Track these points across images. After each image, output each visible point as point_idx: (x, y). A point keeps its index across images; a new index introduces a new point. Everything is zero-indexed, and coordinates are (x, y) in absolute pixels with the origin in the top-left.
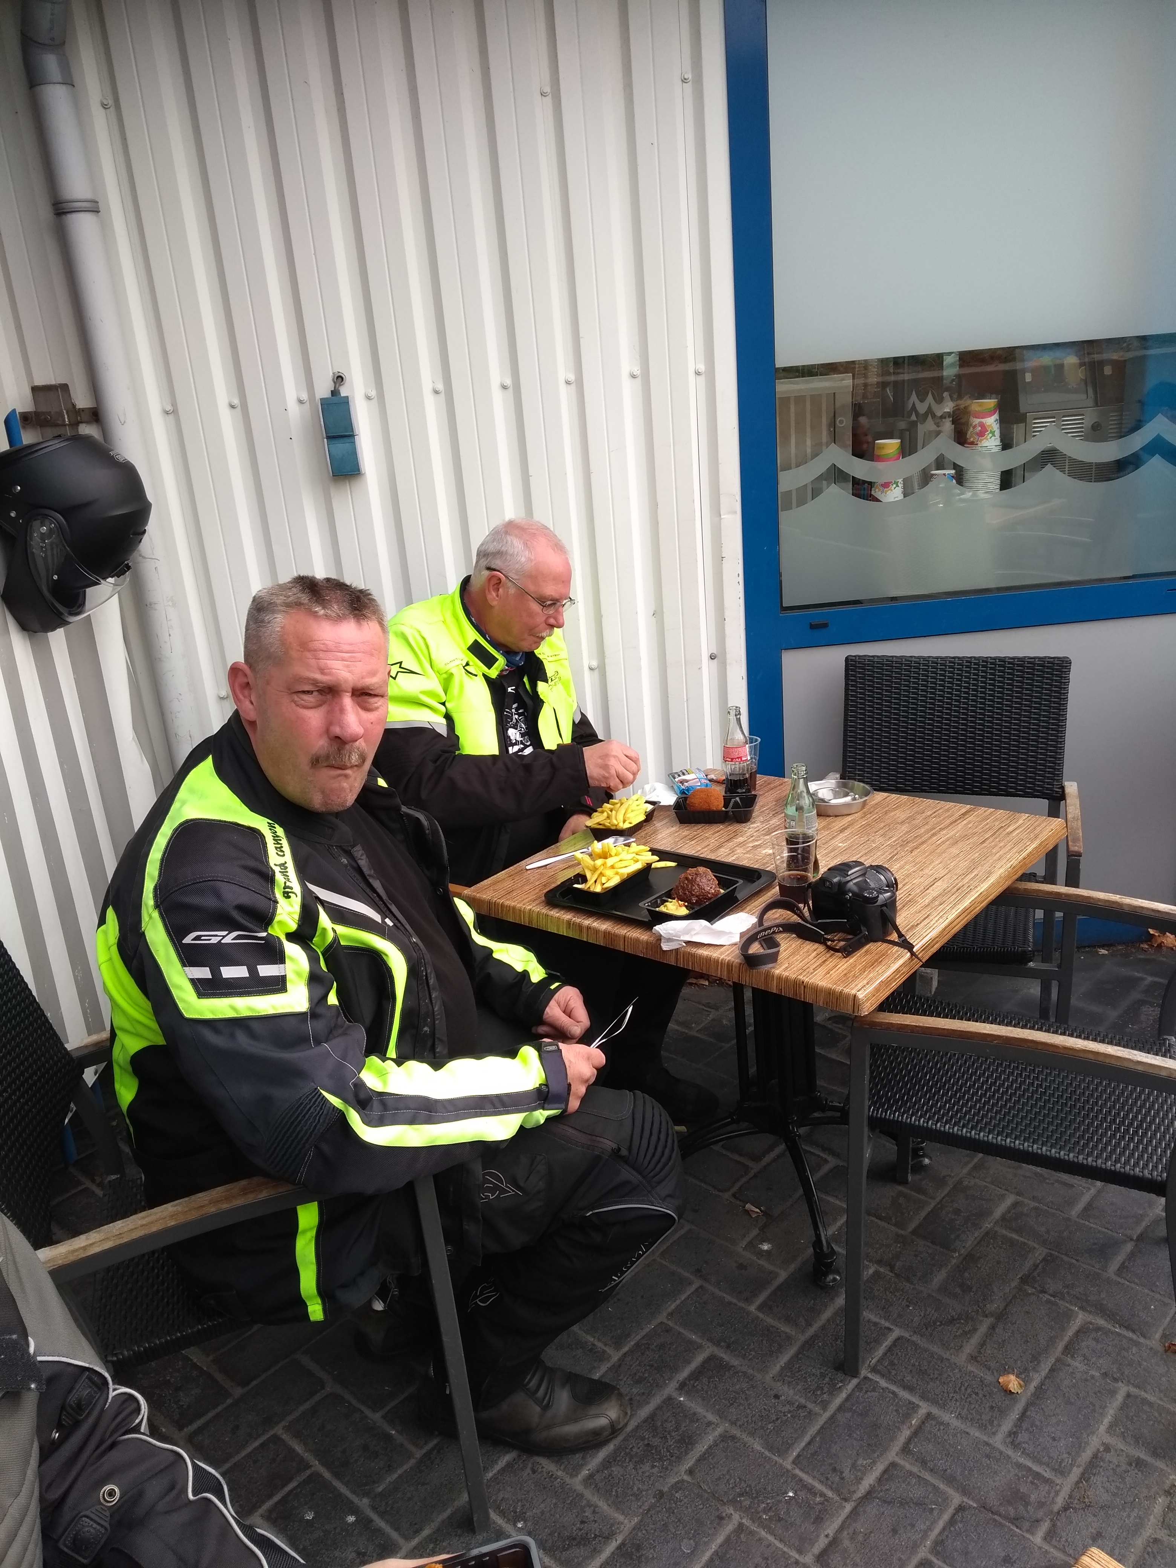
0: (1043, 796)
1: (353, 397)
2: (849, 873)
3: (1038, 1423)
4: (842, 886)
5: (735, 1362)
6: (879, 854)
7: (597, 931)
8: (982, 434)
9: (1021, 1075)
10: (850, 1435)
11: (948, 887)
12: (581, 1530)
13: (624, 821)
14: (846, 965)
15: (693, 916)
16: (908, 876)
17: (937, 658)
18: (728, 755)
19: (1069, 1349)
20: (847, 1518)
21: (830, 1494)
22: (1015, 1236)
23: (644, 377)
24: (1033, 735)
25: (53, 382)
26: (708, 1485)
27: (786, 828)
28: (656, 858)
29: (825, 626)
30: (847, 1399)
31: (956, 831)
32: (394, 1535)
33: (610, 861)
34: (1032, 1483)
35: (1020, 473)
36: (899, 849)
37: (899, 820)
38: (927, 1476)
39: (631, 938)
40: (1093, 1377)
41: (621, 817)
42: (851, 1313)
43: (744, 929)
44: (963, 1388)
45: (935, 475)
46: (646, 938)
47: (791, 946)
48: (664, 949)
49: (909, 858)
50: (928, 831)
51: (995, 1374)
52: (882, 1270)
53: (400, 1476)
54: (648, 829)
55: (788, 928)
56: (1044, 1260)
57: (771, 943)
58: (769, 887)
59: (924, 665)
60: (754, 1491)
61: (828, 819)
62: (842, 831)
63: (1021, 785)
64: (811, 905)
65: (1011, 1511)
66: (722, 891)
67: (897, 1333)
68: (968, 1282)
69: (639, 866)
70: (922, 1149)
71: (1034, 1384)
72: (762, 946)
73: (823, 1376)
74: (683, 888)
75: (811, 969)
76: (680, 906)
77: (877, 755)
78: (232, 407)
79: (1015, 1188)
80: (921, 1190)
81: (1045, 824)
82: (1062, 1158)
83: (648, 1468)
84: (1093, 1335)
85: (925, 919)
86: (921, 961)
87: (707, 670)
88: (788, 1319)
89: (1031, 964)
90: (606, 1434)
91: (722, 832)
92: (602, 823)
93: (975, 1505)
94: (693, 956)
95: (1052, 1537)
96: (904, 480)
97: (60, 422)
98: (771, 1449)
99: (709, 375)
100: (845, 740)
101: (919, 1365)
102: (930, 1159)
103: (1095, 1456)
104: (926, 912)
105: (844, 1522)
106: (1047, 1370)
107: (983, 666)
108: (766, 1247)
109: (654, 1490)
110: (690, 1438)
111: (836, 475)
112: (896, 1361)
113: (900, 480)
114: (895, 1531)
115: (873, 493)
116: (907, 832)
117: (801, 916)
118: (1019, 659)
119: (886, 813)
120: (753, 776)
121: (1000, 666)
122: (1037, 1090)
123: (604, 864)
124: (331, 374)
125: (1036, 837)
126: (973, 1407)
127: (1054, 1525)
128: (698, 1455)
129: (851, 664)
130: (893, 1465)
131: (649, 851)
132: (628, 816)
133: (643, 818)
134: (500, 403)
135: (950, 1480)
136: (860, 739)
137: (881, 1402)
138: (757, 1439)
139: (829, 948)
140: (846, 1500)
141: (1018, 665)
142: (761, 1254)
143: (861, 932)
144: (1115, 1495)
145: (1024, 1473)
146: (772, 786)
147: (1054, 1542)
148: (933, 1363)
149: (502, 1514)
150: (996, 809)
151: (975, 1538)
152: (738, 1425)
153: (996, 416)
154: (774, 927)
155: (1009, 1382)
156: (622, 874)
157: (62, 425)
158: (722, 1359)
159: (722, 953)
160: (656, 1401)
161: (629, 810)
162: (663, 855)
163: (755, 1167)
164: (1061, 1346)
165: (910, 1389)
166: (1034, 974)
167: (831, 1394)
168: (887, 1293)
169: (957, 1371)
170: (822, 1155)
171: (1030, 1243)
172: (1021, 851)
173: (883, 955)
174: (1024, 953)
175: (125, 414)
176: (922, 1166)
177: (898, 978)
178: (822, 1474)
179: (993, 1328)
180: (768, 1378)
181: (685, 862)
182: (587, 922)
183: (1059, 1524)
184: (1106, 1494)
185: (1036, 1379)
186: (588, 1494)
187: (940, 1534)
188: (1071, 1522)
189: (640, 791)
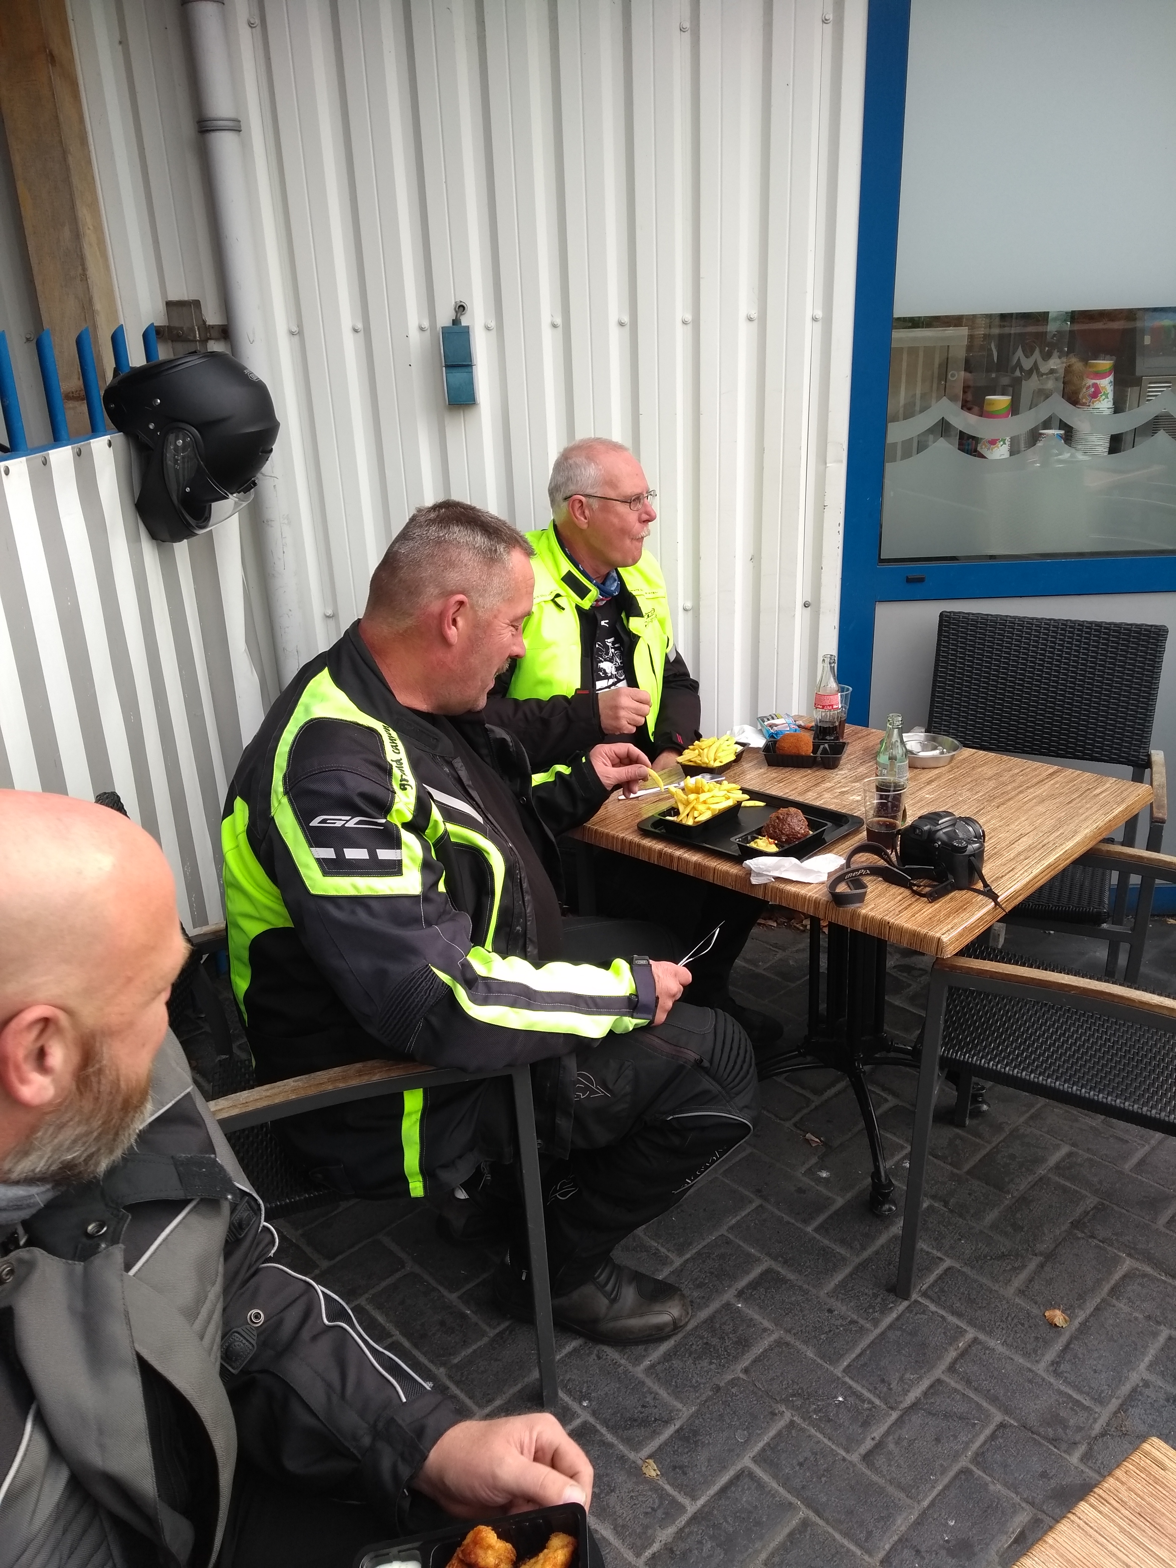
0: (1128, 763)
1: (474, 327)
2: (940, 822)
3: (1081, 1356)
4: (931, 834)
5: (791, 1276)
6: (966, 807)
7: (687, 862)
8: (1096, 394)
9: (1090, 1028)
10: (899, 1352)
11: (1033, 843)
12: (641, 1413)
13: (715, 760)
14: (930, 910)
15: (783, 853)
16: (994, 830)
17: (1033, 619)
18: (819, 701)
19: (1114, 1291)
20: (893, 1424)
21: (877, 1402)
22: (1068, 1184)
23: (760, 321)
24: (1123, 701)
25: (186, 299)
26: (762, 1384)
27: (877, 775)
28: (747, 797)
29: (921, 580)
30: (898, 1319)
31: (1043, 790)
32: (468, 1402)
33: (702, 797)
34: (1072, 1409)
35: (1129, 439)
36: (986, 804)
37: (986, 776)
38: (972, 1395)
39: (721, 871)
40: (1136, 1319)
41: (712, 757)
42: (908, 1240)
43: (832, 869)
44: (1009, 1319)
45: (1043, 434)
46: (736, 871)
47: (877, 888)
48: (754, 883)
49: (996, 813)
50: (1015, 789)
51: (1042, 1308)
52: (936, 1205)
53: (475, 1351)
54: (737, 769)
55: (875, 871)
56: (1095, 1207)
57: (857, 883)
58: (856, 831)
59: (1019, 625)
60: (805, 1393)
61: (915, 771)
62: (930, 782)
63: (1106, 750)
64: (898, 851)
65: (1050, 1432)
66: (811, 833)
67: (948, 1263)
68: (1019, 1222)
69: (730, 803)
70: (982, 1095)
71: (1079, 1320)
72: (849, 886)
73: (875, 1296)
74: (774, 827)
75: (897, 911)
76: (770, 843)
77: (964, 712)
78: (356, 331)
79: (1071, 1139)
80: (979, 1135)
81: (1132, 789)
82: (1126, 1108)
83: (706, 1364)
84: (1139, 1280)
85: (1010, 872)
86: (1004, 911)
87: (800, 618)
88: (843, 1242)
89: (1105, 926)
90: (667, 1329)
91: (809, 776)
92: (693, 760)
93: (1016, 1424)
94: (782, 891)
95: (1088, 1459)
96: (1011, 438)
97: (191, 338)
98: (822, 1357)
99: (827, 322)
100: (933, 695)
101: (969, 1295)
102: (989, 1105)
103: (1134, 1390)
104: (1012, 865)
105: (890, 1428)
106: (1092, 1309)
107: (1079, 630)
108: (824, 1174)
109: (712, 1384)
110: (746, 1341)
111: (943, 428)
112: (946, 1289)
113: (1008, 438)
114: (938, 1440)
115: (979, 449)
116: (994, 788)
117: (888, 861)
118: (1115, 624)
119: (973, 768)
120: (842, 724)
121: (1096, 630)
122: (1105, 1044)
123: (697, 799)
124: (453, 303)
125: (1123, 801)
126: (1019, 1335)
127: (1091, 1449)
128: (754, 1357)
129: (945, 619)
130: (939, 1381)
131: (740, 789)
132: (719, 755)
133: (733, 758)
134: (616, 339)
135: (994, 1400)
136: (949, 695)
137: (930, 1324)
138: (810, 1347)
139: (915, 893)
140: (892, 1408)
141: (1114, 631)
142: (820, 1180)
143: (948, 879)
144: (1151, 1426)
145: (1065, 1399)
146: (860, 735)
147: (1090, 1464)
148: (982, 1293)
149: (569, 1392)
150: (1084, 771)
151: (1015, 1454)
152: (792, 1332)
153: (1111, 378)
154: (861, 869)
155: (1055, 1316)
156: (715, 810)
157: (192, 341)
158: (778, 1273)
159: (809, 891)
160: (715, 1306)
161: (720, 750)
162: (754, 795)
163: (817, 1101)
164: (1107, 1288)
165: (959, 1315)
166: (1105, 935)
167: (882, 1312)
168: (941, 1226)
169: (1004, 1302)
170: (882, 1094)
171: (1082, 1191)
172: (1108, 813)
173: (968, 903)
174: (1099, 914)
175: (254, 333)
176: (980, 1112)
177: (982, 925)
178: (871, 1384)
179: (1042, 1266)
180: (822, 1293)
181: (774, 802)
182: (679, 853)
183: (1095, 1447)
184: (1143, 1426)
185: (1081, 1316)
186: (649, 1382)
187: (981, 1446)
188: (1108, 1448)
189: (728, 732)
